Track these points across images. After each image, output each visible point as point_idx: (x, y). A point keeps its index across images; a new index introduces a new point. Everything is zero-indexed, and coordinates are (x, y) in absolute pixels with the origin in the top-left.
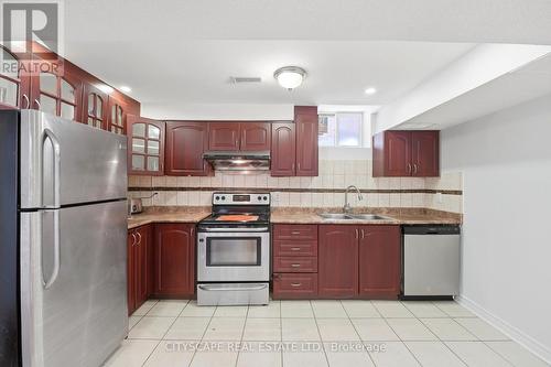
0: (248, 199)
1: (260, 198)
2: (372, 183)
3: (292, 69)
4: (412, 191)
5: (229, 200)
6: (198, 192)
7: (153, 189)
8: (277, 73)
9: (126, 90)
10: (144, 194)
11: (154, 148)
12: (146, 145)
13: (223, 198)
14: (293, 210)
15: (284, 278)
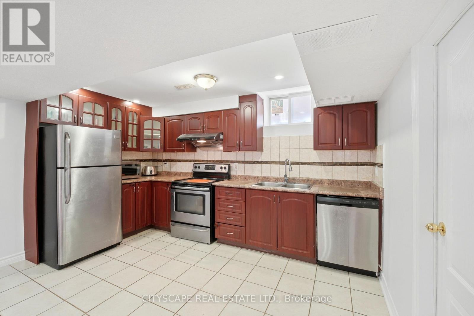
0: (213, 168)
1: (221, 168)
2: (315, 156)
3: (205, 76)
4: (357, 164)
5: (202, 169)
6: (187, 163)
7: (164, 161)
8: (196, 77)
9: (137, 102)
10: (160, 163)
11: (158, 134)
12: (152, 133)
13: (199, 167)
14: (246, 178)
15: (222, 227)
